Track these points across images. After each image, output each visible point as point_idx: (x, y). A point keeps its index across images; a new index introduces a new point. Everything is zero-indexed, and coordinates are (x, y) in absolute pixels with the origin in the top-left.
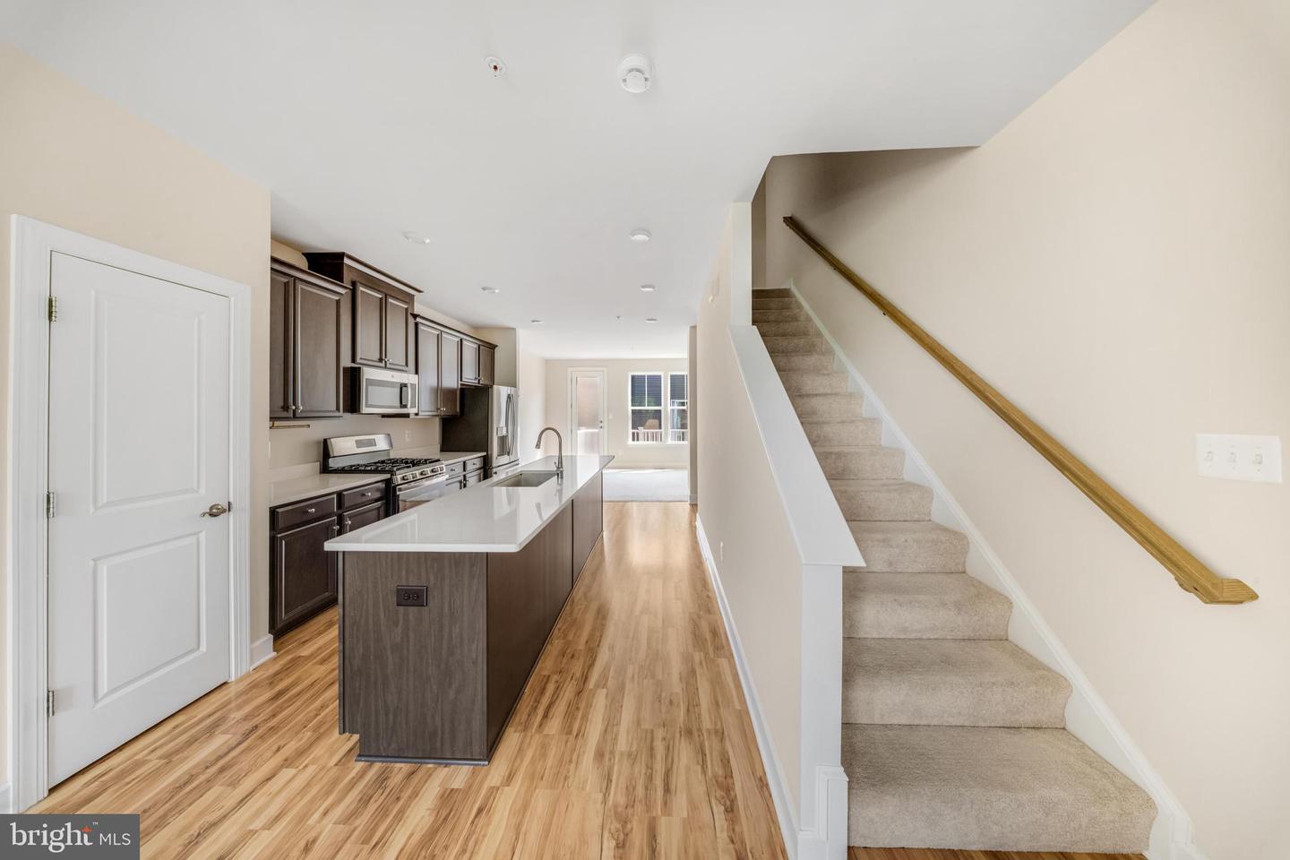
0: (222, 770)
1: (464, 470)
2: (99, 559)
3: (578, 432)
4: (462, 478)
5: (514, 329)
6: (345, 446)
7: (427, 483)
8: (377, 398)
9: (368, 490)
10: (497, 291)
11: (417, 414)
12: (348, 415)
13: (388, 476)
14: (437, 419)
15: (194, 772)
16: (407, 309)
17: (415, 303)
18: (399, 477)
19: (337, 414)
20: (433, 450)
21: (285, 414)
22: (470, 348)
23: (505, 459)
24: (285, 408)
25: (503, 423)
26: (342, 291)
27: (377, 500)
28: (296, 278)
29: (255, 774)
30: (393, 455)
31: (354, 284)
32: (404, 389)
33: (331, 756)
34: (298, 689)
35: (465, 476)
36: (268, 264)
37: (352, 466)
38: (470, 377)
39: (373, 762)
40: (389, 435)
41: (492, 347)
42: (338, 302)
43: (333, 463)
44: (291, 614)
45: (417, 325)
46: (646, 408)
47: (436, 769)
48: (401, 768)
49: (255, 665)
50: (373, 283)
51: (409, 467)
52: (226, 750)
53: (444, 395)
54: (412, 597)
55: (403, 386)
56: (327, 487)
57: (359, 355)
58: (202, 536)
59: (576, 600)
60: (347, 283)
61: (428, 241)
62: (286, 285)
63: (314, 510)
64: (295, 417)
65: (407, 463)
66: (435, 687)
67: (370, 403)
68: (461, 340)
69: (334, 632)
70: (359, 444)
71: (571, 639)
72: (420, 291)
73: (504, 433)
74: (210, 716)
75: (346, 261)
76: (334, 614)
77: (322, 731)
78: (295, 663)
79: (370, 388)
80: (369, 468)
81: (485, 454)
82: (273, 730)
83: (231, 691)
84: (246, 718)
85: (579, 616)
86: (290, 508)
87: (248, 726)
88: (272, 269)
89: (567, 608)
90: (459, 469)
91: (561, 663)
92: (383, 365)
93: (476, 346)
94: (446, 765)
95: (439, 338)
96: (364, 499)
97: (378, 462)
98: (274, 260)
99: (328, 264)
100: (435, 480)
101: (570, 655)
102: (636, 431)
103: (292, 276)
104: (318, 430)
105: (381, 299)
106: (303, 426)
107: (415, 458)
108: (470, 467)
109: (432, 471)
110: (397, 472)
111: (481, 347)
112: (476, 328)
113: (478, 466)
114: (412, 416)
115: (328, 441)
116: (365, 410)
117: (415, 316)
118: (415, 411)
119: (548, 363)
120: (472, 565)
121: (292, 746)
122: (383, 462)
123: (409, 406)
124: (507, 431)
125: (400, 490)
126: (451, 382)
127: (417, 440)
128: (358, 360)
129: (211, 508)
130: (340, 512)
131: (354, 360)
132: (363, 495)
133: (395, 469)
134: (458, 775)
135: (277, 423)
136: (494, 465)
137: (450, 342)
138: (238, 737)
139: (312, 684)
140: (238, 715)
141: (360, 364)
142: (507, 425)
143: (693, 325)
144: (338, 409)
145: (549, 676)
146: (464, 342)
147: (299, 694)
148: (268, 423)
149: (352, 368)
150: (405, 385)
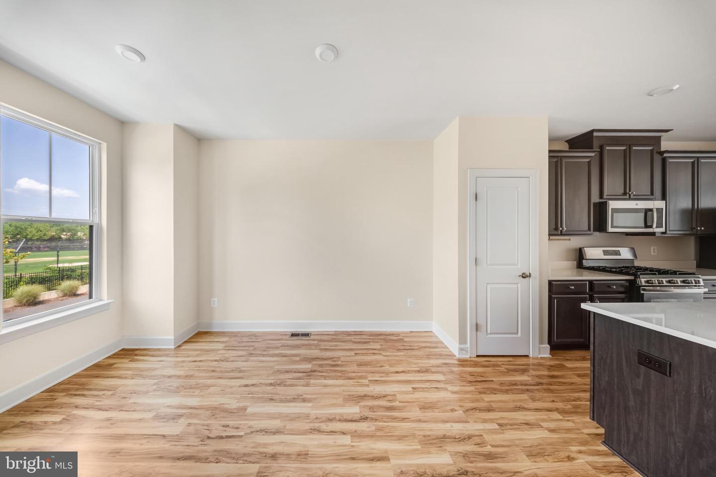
2: (489, 284)
6: (594, 253)
9: (614, 284)
12: (597, 233)
13: (632, 278)
19: (589, 233)
24: (556, 229)
28: (561, 157)
29: (542, 403)
30: (637, 264)
31: (601, 147)
32: (649, 213)
37: (600, 267)
40: (633, 248)
42: (589, 162)
51: (655, 274)
52: (529, 384)
55: (648, 211)
56: (582, 276)
57: (606, 193)
58: (519, 285)
60: (596, 148)
63: (573, 287)
64: (562, 234)
67: (614, 225)
74: (523, 365)
79: (615, 214)
80: (614, 270)
84: (538, 376)
86: (559, 283)
92: (627, 197)
97: (623, 267)
103: (559, 156)
104: (575, 242)
105: (625, 150)
106: (566, 240)
107: (661, 268)
110: (641, 276)
115: (583, 249)
116: (610, 230)
123: (655, 225)
129: (523, 274)
130: (591, 293)
131: (601, 196)
132: (609, 287)
133: (639, 273)
139: (572, 383)
141: (607, 199)
144: (589, 229)
147: (565, 383)
149: (600, 202)
150: (651, 210)
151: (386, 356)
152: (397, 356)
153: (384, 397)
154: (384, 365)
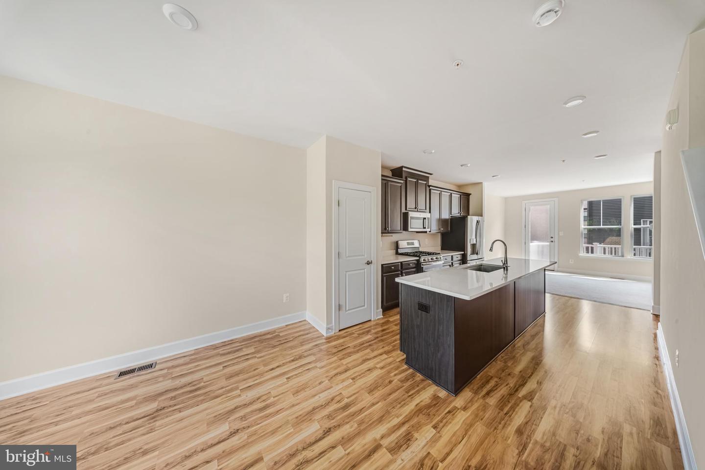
0: (370, 345)
1: (452, 260)
3: (531, 244)
4: (451, 264)
5: (482, 183)
6: (403, 244)
7: (434, 263)
8: (415, 225)
9: (411, 263)
10: (469, 165)
11: (430, 232)
12: (404, 232)
13: (418, 258)
14: (439, 234)
15: (365, 342)
16: (426, 184)
17: (430, 180)
18: (422, 259)
20: (438, 249)
21: (385, 231)
22: (456, 197)
23: (475, 257)
25: (474, 237)
26: (402, 182)
27: (414, 268)
28: (388, 180)
31: (406, 178)
33: (398, 358)
34: (388, 331)
35: (452, 263)
36: (380, 177)
38: (456, 212)
39: (410, 368)
41: (468, 195)
43: (400, 251)
44: (388, 304)
45: (430, 190)
46: (602, 226)
47: (432, 384)
48: (419, 377)
49: (378, 318)
50: (413, 175)
53: (443, 222)
54: (424, 308)
55: (425, 218)
59: (516, 346)
61: (433, 151)
62: (386, 183)
64: (388, 233)
65: (426, 253)
66: (432, 349)
68: (451, 194)
69: (398, 317)
70: (408, 244)
71: (509, 365)
72: (431, 174)
73: (475, 242)
75: (404, 169)
76: (398, 310)
77: (395, 348)
78: (388, 322)
81: (463, 253)
82: (382, 340)
83: (372, 323)
85: (517, 356)
87: (376, 336)
88: (382, 179)
89: (510, 348)
90: (449, 259)
91: (501, 374)
93: (459, 196)
94: (437, 386)
95: (440, 194)
96: (409, 267)
98: (382, 176)
99: (398, 172)
100: (438, 263)
101: (507, 373)
102: (590, 246)
104: (395, 237)
108: (455, 259)
109: (436, 258)
111: (462, 196)
112: (460, 186)
113: (459, 258)
114: (428, 232)
116: (410, 230)
117: (429, 186)
118: (429, 230)
119: (506, 200)
120: (448, 301)
121: (386, 348)
122: (417, 252)
124: (476, 241)
125: (423, 265)
126: (446, 215)
127: (430, 244)
128: (408, 209)
132: (409, 265)
134: (443, 393)
135: (383, 235)
136: (468, 259)
137: (445, 196)
138: (373, 338)
140: (373, 331)
142: (476, 238)
143: (658, 150)
145: (492, 377)
146: (453, 195)
148: (380, 234)
151: (261, 357)
152: (272, 353)
153: (258, 400)
154: (259, 367)
